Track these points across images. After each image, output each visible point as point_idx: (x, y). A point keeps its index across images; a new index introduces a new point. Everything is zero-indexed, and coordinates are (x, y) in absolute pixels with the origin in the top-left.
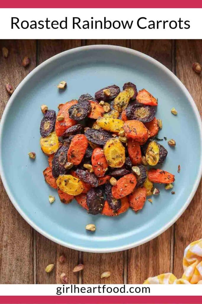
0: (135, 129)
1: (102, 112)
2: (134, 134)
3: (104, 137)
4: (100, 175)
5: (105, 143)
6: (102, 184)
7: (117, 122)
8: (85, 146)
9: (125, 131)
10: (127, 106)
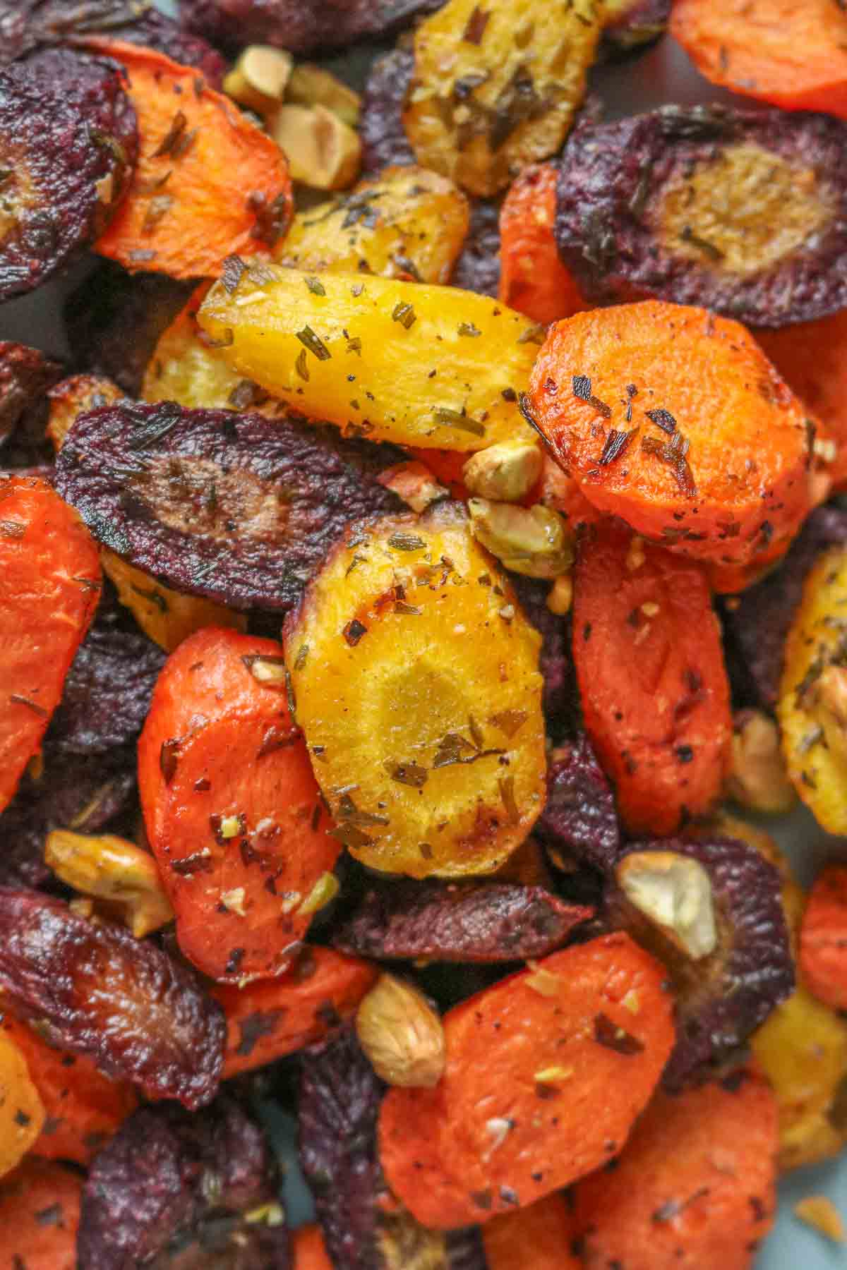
0: (663, 419)
1: (261, 196)
2: (654, 488)
3: (285, 500)
4: (248, 961)
5: (304, 586)
6: (258, 1055)
7: (451, 336)
8: (59, 615)
9: (542, 443)
10: (570, 129)
